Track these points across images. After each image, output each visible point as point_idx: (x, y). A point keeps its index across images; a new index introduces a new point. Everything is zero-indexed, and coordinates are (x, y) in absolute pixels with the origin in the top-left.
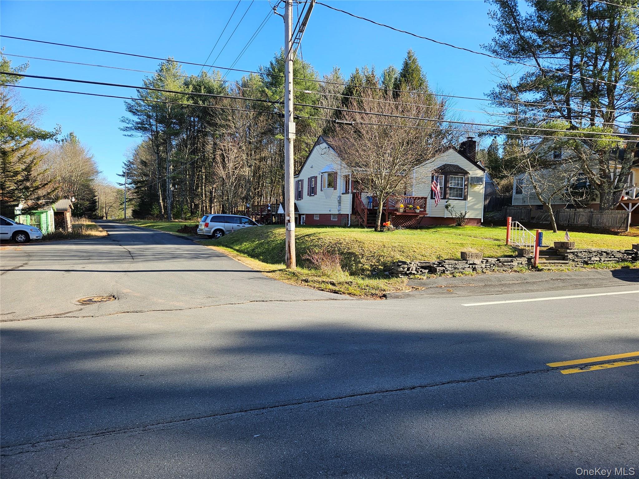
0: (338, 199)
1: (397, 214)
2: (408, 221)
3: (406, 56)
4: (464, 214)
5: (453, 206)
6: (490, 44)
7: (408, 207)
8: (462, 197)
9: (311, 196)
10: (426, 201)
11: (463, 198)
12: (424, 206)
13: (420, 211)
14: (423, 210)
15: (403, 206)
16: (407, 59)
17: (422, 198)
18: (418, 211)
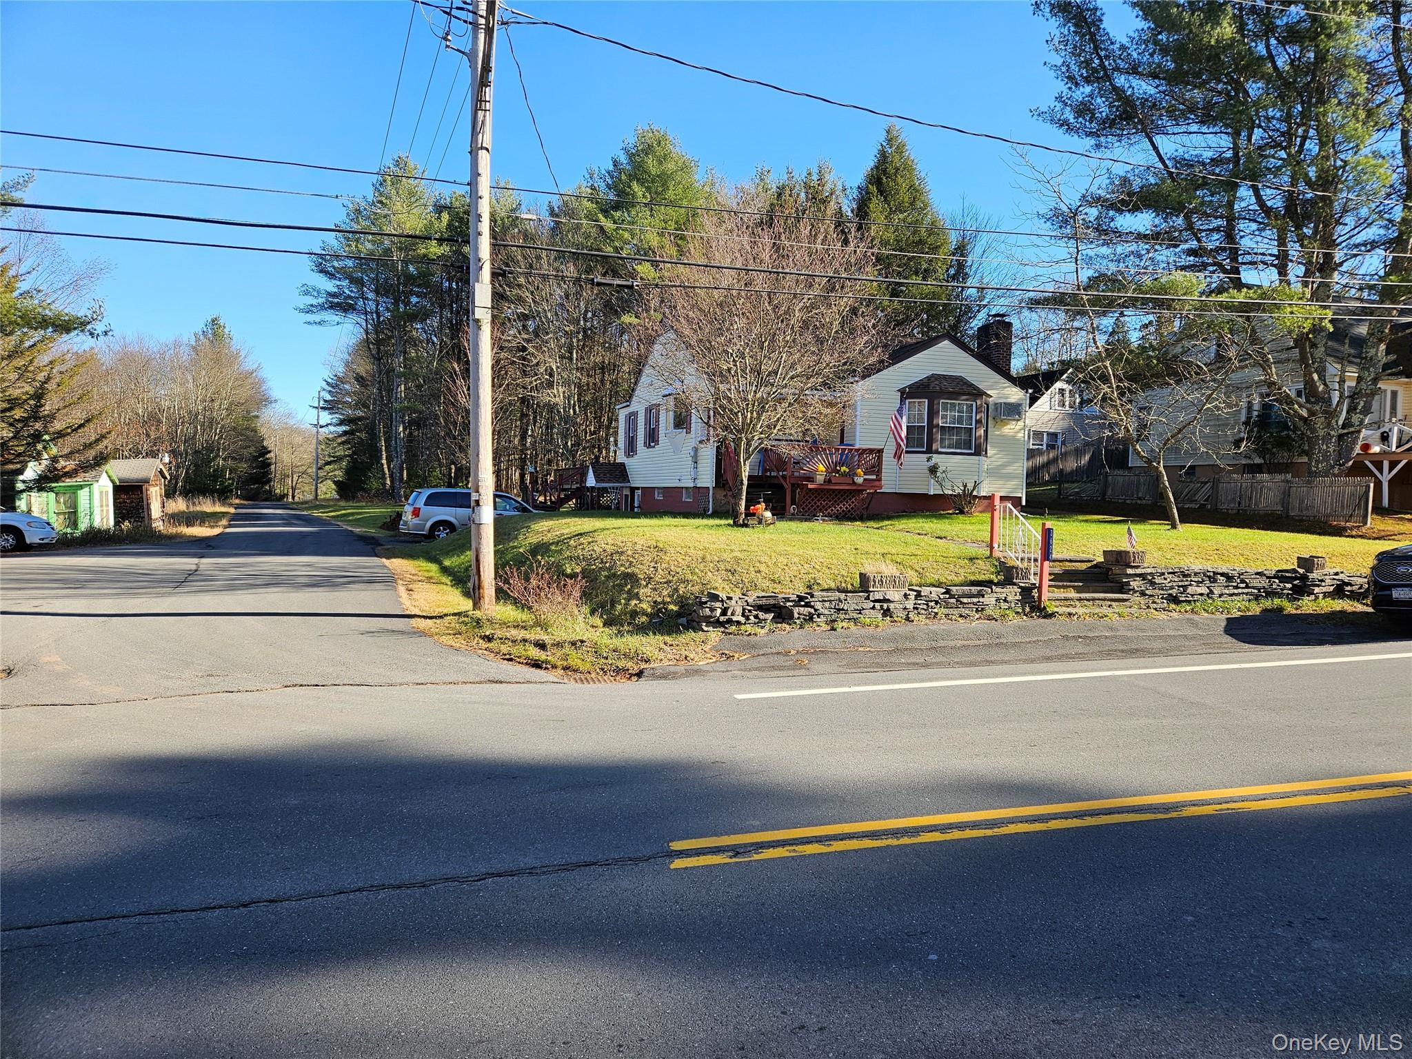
0: (692, 454)
1: (810, 486)
2: (841, 502)
3: (882, 137)
4: (970, 486)
5: (944, 468)
6: (1052, 107)
7: (838, 472)
8: (970, 449)
9: (650, 447)
10: (880, 458)
11: (973, 451)
12: (876, 468)
13: (865, 480)
14: (874, 477)
15: (824, 469)
16: (884, 144)
17: (871, 451)
18: (860, 480)
